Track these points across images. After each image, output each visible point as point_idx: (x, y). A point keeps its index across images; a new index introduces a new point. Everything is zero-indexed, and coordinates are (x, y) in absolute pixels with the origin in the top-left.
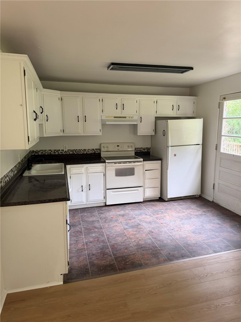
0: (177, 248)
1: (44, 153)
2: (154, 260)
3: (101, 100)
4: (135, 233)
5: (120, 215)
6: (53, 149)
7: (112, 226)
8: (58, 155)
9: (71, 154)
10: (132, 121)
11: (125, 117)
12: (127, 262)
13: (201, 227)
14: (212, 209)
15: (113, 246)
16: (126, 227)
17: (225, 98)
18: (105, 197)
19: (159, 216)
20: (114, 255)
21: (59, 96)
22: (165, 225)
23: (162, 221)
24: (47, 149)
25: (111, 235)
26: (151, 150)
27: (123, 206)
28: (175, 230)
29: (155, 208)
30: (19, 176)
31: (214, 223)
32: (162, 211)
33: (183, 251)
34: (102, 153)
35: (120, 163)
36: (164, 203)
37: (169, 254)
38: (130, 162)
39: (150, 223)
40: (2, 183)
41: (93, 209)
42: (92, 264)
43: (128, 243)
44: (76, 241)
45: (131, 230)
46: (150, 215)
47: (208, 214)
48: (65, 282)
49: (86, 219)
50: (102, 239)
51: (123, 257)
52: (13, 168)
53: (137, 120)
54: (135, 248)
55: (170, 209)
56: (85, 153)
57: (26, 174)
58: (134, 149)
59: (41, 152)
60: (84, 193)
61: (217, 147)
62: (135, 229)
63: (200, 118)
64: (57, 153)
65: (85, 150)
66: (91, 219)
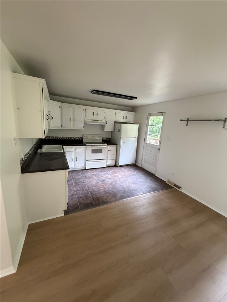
0: (125, 192)
1: (49, 138)
2: (114, 199)
3: (85, 110)
4: (103, 184)
5: (94, 175)
6: (54, 136)
7: (90, 181)
8: (58, 140)
9: (66, 140)
10: (101, 123)
11: (98, 120)
12: (100, 201)
13: (136, 180)
14: (141, 171)
15: (92, 192)
16: (98, 181)
17: (150, 115)
18: (85, 165)
19: (114, 175)
20: (92, 197)
21: (60, 105)
22: (118, 180)
23: (117, 178)
24: (51, 136)
25: (90, 186)
26: (111, 139)
27: (95, 169)
28: (124, 182)
29: (113, 171)
30: (35, 153)
31: (142, 178)
32: (116, 172)
33: (128, 194)
34: (84, 140)
35: (94, 146)
36: (117, 168)
37: (122, 195)
38: (100, 146)
39: (110, 179)
40: (26, 158)
41: (78, 171)
42: (81, 203)
43: (100, 190)
44: (70, 190)
45: (100, 183)
46: (110, 175)
47: (139, 174)
48: (65, 214)
49: (75, 177)
50: (85, 188)
51: (97, 198)
52: (32, 148)
53: (104, 122)
54: (103, 193)
55: (120, 171)
56: (74, 139)
57: (39, 151)
58: (102, 138)
59: (47, 137)
60: (73, 162)
61: (145, 140)
62: (103, 183)
63: (137, 124)
64: (57, 139)
65: (74, 137)
66: (78, 177)
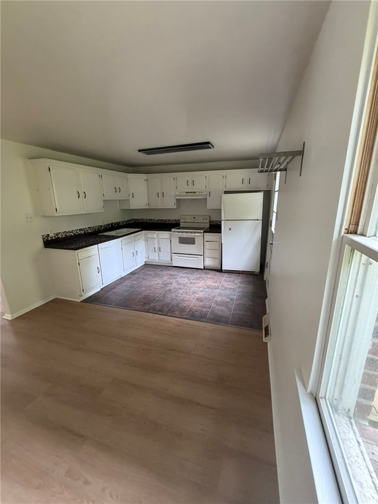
3: (175, 179)
10: (201, 196)
18: (171, 260)
21: (145, 178)
34: (181, 223)
35: (183, 232)
53: (206, 195)
60: (156, 254)
65: (169, 220)
